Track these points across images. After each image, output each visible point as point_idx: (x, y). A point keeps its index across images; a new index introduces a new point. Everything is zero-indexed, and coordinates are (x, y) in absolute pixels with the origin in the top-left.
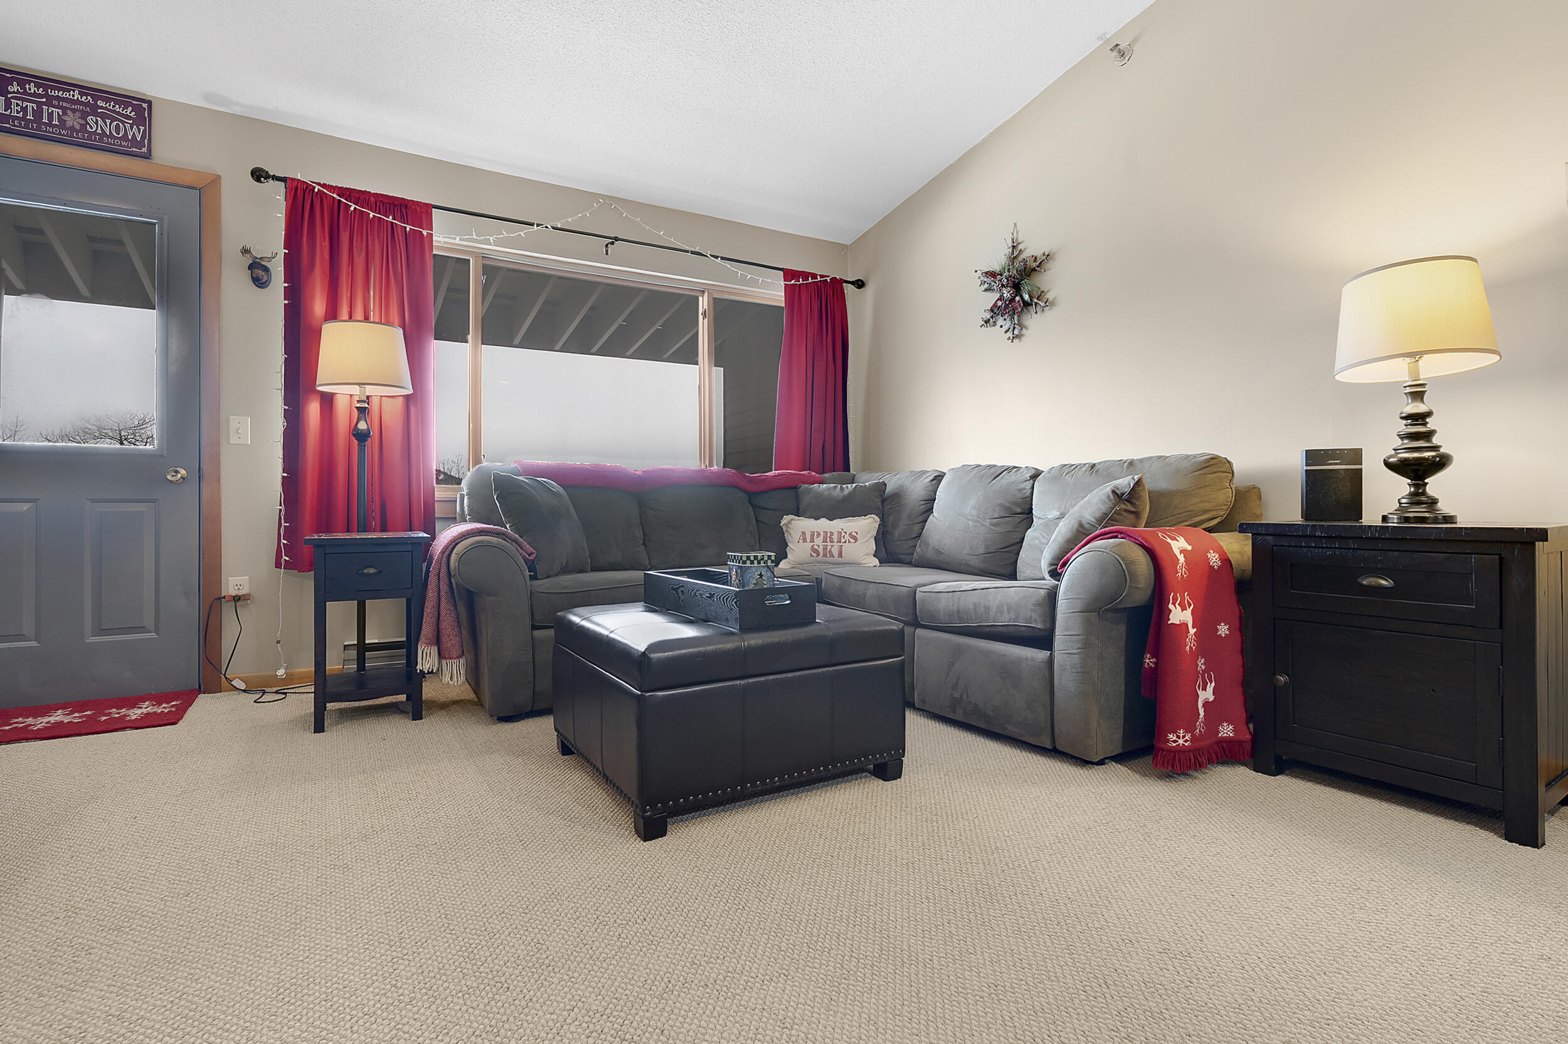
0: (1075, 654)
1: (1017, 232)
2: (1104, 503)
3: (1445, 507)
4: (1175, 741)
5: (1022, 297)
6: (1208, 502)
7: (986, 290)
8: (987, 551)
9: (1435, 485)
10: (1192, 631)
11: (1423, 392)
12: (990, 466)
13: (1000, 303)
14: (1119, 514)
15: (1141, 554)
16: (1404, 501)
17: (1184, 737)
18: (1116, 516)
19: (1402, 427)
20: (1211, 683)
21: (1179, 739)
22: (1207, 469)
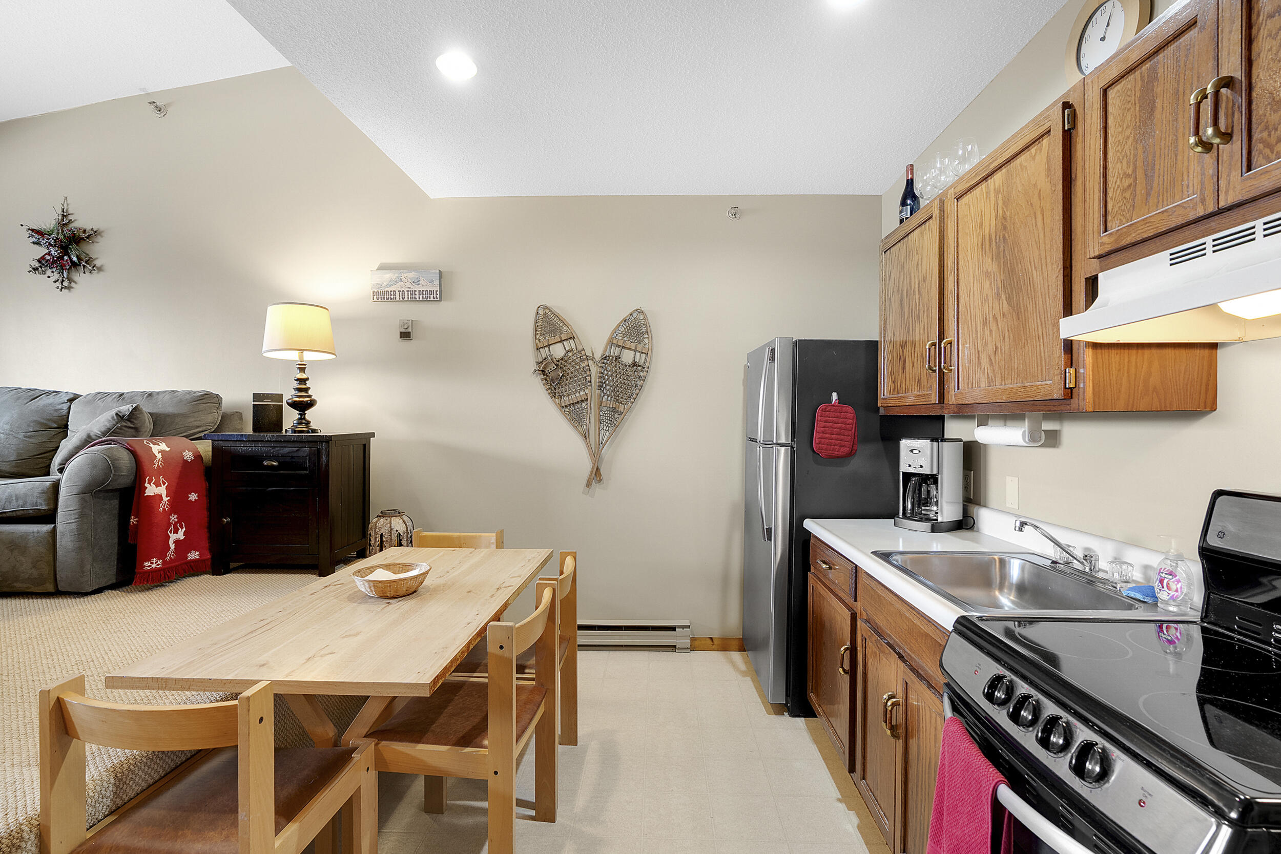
0: (73, 523)
1: (68, 205)
2: (109, 421)
3: (313, 425)
4: (149, 566)
5: (70, 257)
6: (200, 421)
7: (34, 243)
8: (20, 458)
9: (310, 414)
10: (165, 499)
11: (305, 368)
12: (30, 390)
13: (48, 257)
14: (121, 429)
15: (126, 453)
16: (295, 422)
17: (156, 563)
18: (117, 430)
19: (295, 384)
20: (182, 528)
21: (154, 564)
22: (202, 401)
